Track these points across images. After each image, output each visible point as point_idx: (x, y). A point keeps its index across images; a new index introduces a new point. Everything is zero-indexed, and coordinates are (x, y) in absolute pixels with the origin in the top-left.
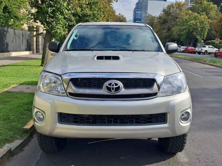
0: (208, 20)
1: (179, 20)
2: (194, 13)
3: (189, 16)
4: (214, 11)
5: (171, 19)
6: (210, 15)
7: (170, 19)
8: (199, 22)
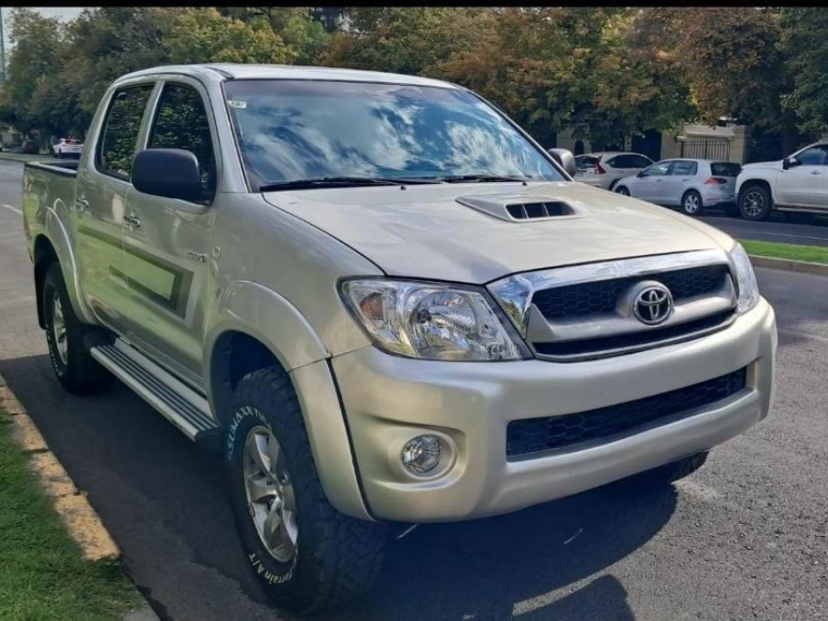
0: (285, 50)
1: (176, 45)
2: (230, 19)
3: (214, 29)
4: (297, 18)
5: (135, 36)
6: (285, 29)
7: (129, 34)
8: (252, 55)
